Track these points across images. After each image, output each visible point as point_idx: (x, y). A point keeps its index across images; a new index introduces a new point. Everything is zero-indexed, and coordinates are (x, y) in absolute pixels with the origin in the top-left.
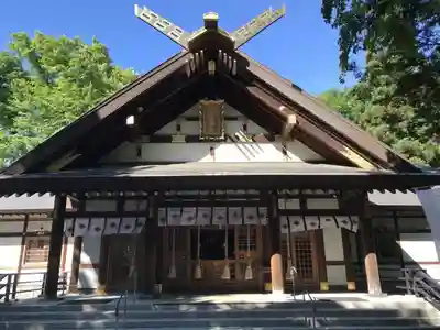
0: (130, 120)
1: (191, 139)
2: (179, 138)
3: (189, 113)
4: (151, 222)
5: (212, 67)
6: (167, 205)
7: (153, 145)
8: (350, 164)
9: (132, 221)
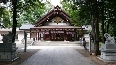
0: (47, 20)
1: (55, 22)
2: (53, 22)
3: (55, 18)
4: (50, 33)
5: (58, 13)
6: (52, 30)
7: (50, 23)
8: (74, 26)
9: (47, 32)
